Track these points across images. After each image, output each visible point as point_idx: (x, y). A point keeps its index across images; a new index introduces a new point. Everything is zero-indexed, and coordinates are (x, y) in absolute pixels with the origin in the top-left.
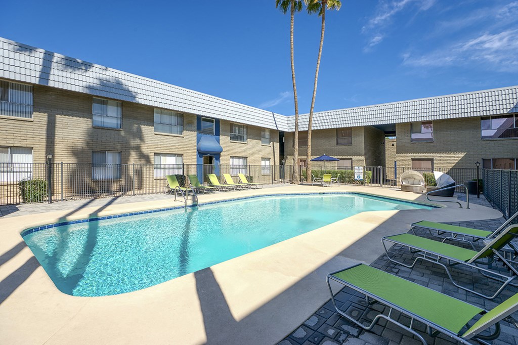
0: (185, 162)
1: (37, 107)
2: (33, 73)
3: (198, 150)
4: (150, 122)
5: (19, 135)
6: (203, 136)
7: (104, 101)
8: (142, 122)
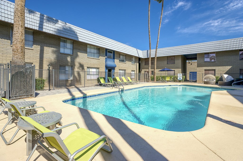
0: (100, 71)
1: (35, 42)
2: (35, 24)
3: (105, 66)
4: (85, 51)
5: (27, 56)
6: (108, 59)
7: (65, 40)
8: (82, 51)
